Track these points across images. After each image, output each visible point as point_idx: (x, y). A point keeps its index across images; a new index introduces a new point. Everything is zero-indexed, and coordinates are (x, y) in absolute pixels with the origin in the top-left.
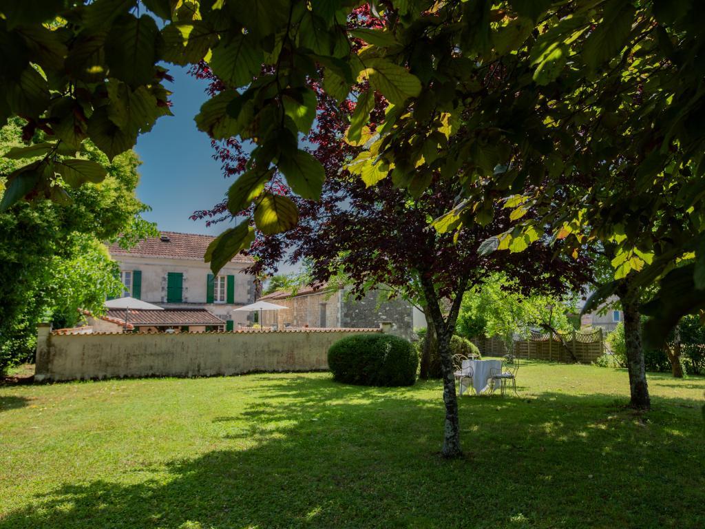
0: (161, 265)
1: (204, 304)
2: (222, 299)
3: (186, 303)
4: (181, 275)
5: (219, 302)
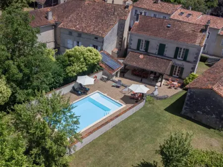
0: (158, 40)
1: (173, 58)
3: (165, 56)
4: (165, 45)
5: (180, 58)
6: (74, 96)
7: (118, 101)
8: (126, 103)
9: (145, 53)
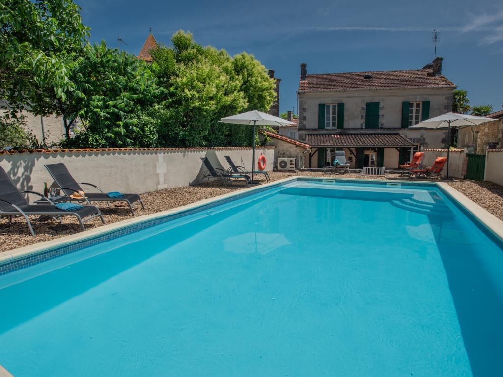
0: (360, 97)
1: (399, 129)
3: (382, 128)
4: (377, 104)
9: (339, 131)
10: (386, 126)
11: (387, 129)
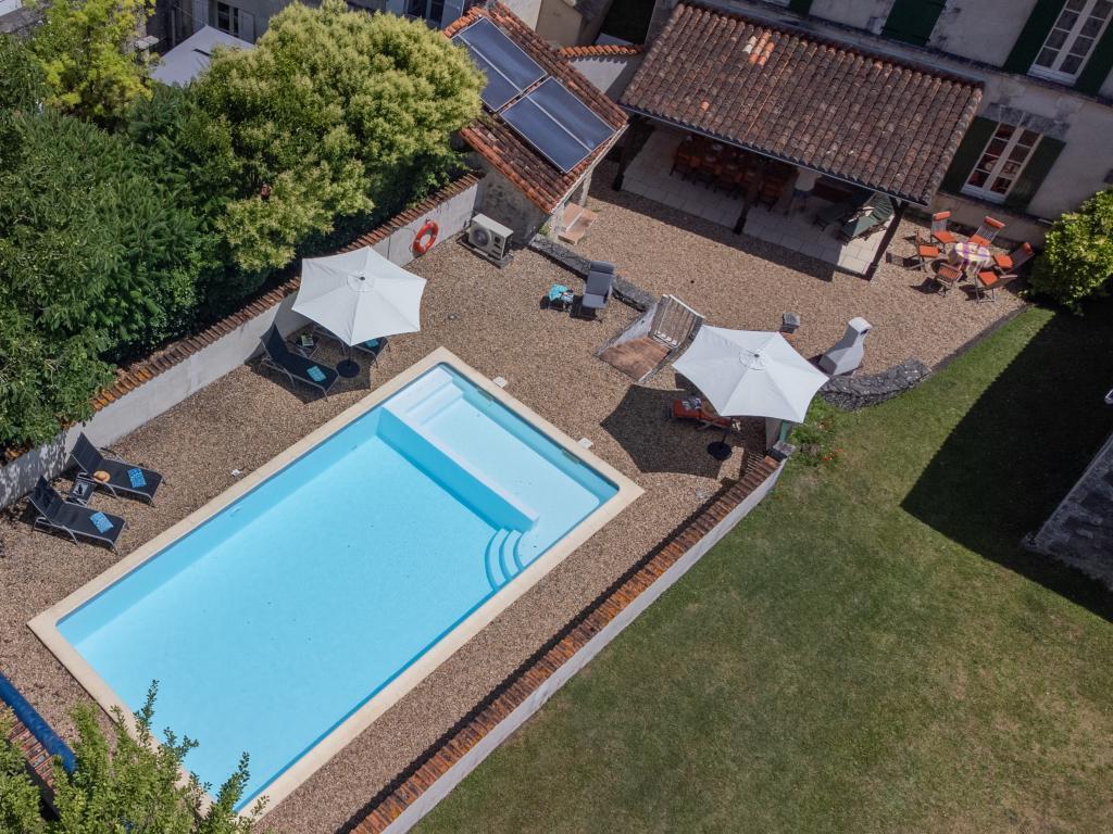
1: (995, 69)
2: (1069, 66)
3: (938, 52)
5: (1054, 72)
6: (276, 397)
7: (582, 448)
8: (647, 460)
9: (792, 19)
10: (953, 46)
11: (953, 57)
